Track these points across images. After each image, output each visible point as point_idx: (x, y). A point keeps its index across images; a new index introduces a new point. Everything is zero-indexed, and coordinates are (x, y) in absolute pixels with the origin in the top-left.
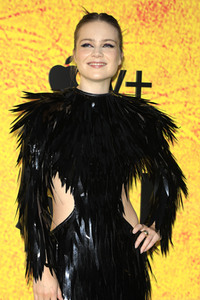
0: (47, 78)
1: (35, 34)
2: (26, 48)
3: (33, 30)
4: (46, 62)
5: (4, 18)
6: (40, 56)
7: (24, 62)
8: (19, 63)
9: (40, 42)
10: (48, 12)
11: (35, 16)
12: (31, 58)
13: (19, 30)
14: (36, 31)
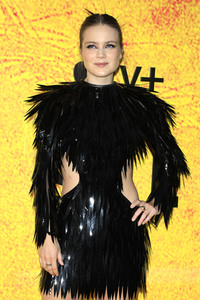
0: (72, 72)
1: (62, 34)
2: (54, 46)
3: (61, 31)
4: (71, 59)
5: (36, 20)
6: (66, 53)
7: (52, 59)
8: (48, 59)
9: (67, 41)
10: (74, 15)
11: (63, 19)
12: (58, 55)
13: (49, 31)
14: (64, 32)
